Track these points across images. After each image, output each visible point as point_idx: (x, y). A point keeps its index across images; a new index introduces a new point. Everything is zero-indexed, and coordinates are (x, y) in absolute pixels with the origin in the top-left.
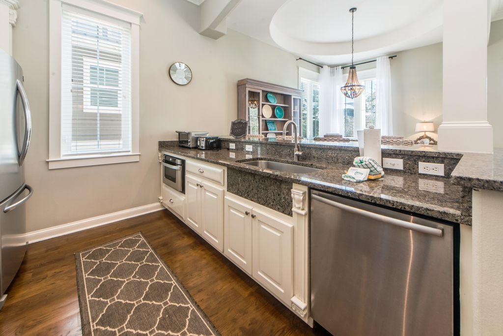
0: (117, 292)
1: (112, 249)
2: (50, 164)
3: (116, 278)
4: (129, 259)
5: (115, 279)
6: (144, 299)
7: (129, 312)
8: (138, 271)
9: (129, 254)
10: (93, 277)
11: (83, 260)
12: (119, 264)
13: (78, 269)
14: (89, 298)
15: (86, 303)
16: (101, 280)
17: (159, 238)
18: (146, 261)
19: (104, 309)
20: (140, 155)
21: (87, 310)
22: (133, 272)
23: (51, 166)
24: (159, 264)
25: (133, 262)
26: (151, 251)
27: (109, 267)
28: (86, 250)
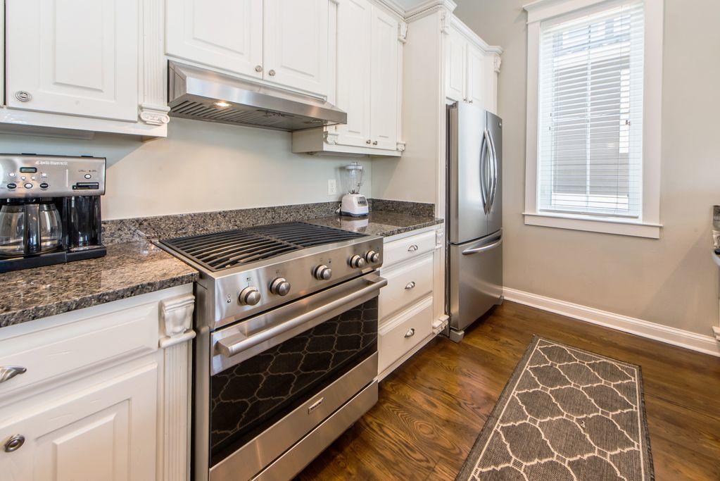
0: (545, 417)
1: (576, 361)
2: (526, 217)
3: (556, 400)
4: (591, 391)
5: (554, 400)
6: (570, 464)
7: (540, 456)
8: (590, 419)
9: (595, 385)
10: (533, 375)
11: (537, 347)
12: (572, 386)
13: (526, 353)
14: (514, 393)
15: (508, 396)
16: (538, 386)
17: (669, 402)
18: (617, 417)
19: (518, 420)
20: (660, 227)
21: (505, 404)
22: (583, 413)
23: (528, 221)
24: (636, 443)
25: (593, 401)
26: (636, 408)
27: (558, 379)
28: (548, 339)
